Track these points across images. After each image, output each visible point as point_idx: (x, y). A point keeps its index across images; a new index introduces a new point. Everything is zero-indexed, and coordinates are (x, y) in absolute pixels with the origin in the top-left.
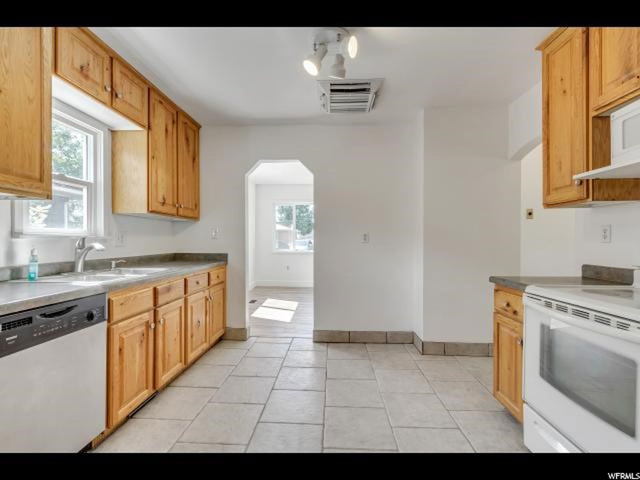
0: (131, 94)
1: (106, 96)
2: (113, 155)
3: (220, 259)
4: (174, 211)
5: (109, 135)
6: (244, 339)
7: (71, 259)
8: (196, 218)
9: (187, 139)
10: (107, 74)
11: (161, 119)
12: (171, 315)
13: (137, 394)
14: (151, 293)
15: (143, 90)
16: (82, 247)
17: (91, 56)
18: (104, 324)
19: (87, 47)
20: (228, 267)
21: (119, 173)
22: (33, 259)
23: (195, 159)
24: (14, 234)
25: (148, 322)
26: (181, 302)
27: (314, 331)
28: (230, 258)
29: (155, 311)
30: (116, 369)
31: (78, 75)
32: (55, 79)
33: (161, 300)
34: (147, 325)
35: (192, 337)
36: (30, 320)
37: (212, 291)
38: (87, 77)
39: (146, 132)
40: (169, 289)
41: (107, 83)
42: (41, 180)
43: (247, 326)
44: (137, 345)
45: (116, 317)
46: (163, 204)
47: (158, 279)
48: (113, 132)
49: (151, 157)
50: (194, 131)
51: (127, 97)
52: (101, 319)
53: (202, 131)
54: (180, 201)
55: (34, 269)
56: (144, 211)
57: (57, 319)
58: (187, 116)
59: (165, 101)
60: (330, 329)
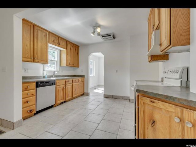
0: (63, 43)
1: (58, 45)
2: (61, 55)
3: (83, 76)
4: (72, 66)
5: (60, 51)
6: (88, 95)
7: (52, 75)
8: (78, 67)
9: (76, 50)
10: (58, 41)
11: (69, 46)
12: (69, 87)
13: (61, 100)
14: (64, 82)
15: (65, 42)
16: (54, 73)
17: (55, 38)
18: (55, 86)
19: (54, 37)
20: (85, 78)
21: (61, 58)
22: (46, 75)
23: (78, 54)
24: (44, 70)
25: (63, 87)
26: (71, 84)
27: (104, 95)
28: (85, 76)
29: (65, 85)
30: (57, 94)
31: (52, 42)
32: (49, 44)
33: (66, 83)
34: (64, 87)
35: (74, 92)
36: (43, 83)
37: (80, 83)
38: (54, 42)
39: (66, 50)
40: (68, 81)
41: (58, 42)
42: (47, 61)
43: (89, 92)
44: (61, 91)
45: (57, 85)
46: (70, 64)
47: (66, 79)
48: (60, 50)
49: (67, 55)
50: (78, 48)
51: (62, 44)
52: (54, 85)
53: (80, 47)
54: (74, 63)
55: (46, 76)
56: (65, 66)
57: (47, 83)
58: (75, 45)
59: (70, 43)
60: (108, 94)
